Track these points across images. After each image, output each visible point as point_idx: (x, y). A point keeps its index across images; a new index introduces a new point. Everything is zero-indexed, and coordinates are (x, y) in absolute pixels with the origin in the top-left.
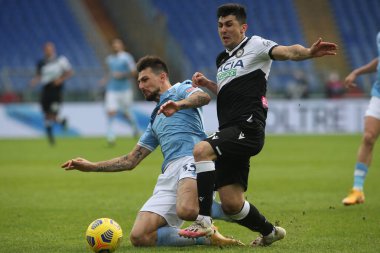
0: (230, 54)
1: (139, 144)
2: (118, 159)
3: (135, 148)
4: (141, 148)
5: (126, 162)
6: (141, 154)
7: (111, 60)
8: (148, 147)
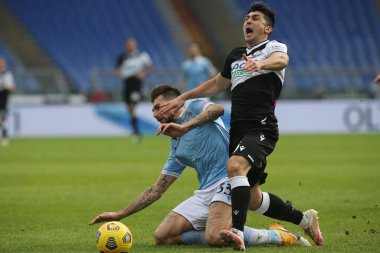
0: (249, 51)
1: (164, 172)
2: (143, 194)
3: (160, 178)
4: (165, 176)
5: (152, 194)
6: (166, 183)
7: (187, 65)
8: (173, 174)
